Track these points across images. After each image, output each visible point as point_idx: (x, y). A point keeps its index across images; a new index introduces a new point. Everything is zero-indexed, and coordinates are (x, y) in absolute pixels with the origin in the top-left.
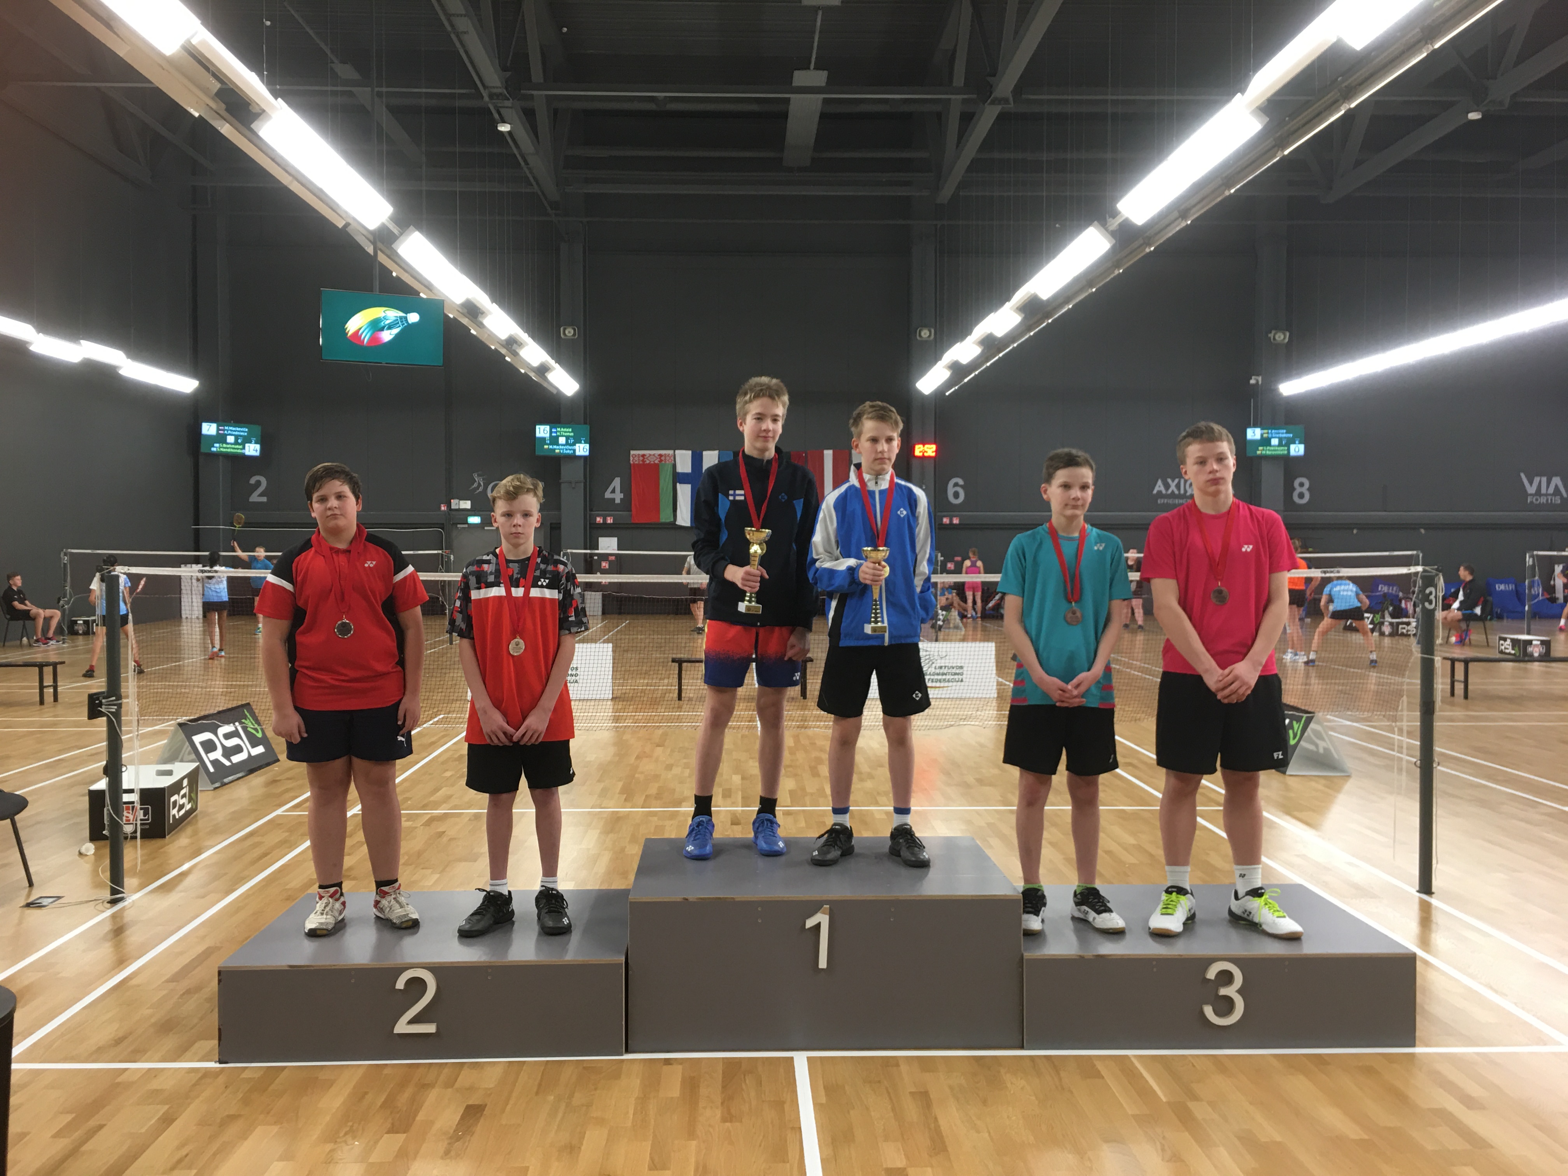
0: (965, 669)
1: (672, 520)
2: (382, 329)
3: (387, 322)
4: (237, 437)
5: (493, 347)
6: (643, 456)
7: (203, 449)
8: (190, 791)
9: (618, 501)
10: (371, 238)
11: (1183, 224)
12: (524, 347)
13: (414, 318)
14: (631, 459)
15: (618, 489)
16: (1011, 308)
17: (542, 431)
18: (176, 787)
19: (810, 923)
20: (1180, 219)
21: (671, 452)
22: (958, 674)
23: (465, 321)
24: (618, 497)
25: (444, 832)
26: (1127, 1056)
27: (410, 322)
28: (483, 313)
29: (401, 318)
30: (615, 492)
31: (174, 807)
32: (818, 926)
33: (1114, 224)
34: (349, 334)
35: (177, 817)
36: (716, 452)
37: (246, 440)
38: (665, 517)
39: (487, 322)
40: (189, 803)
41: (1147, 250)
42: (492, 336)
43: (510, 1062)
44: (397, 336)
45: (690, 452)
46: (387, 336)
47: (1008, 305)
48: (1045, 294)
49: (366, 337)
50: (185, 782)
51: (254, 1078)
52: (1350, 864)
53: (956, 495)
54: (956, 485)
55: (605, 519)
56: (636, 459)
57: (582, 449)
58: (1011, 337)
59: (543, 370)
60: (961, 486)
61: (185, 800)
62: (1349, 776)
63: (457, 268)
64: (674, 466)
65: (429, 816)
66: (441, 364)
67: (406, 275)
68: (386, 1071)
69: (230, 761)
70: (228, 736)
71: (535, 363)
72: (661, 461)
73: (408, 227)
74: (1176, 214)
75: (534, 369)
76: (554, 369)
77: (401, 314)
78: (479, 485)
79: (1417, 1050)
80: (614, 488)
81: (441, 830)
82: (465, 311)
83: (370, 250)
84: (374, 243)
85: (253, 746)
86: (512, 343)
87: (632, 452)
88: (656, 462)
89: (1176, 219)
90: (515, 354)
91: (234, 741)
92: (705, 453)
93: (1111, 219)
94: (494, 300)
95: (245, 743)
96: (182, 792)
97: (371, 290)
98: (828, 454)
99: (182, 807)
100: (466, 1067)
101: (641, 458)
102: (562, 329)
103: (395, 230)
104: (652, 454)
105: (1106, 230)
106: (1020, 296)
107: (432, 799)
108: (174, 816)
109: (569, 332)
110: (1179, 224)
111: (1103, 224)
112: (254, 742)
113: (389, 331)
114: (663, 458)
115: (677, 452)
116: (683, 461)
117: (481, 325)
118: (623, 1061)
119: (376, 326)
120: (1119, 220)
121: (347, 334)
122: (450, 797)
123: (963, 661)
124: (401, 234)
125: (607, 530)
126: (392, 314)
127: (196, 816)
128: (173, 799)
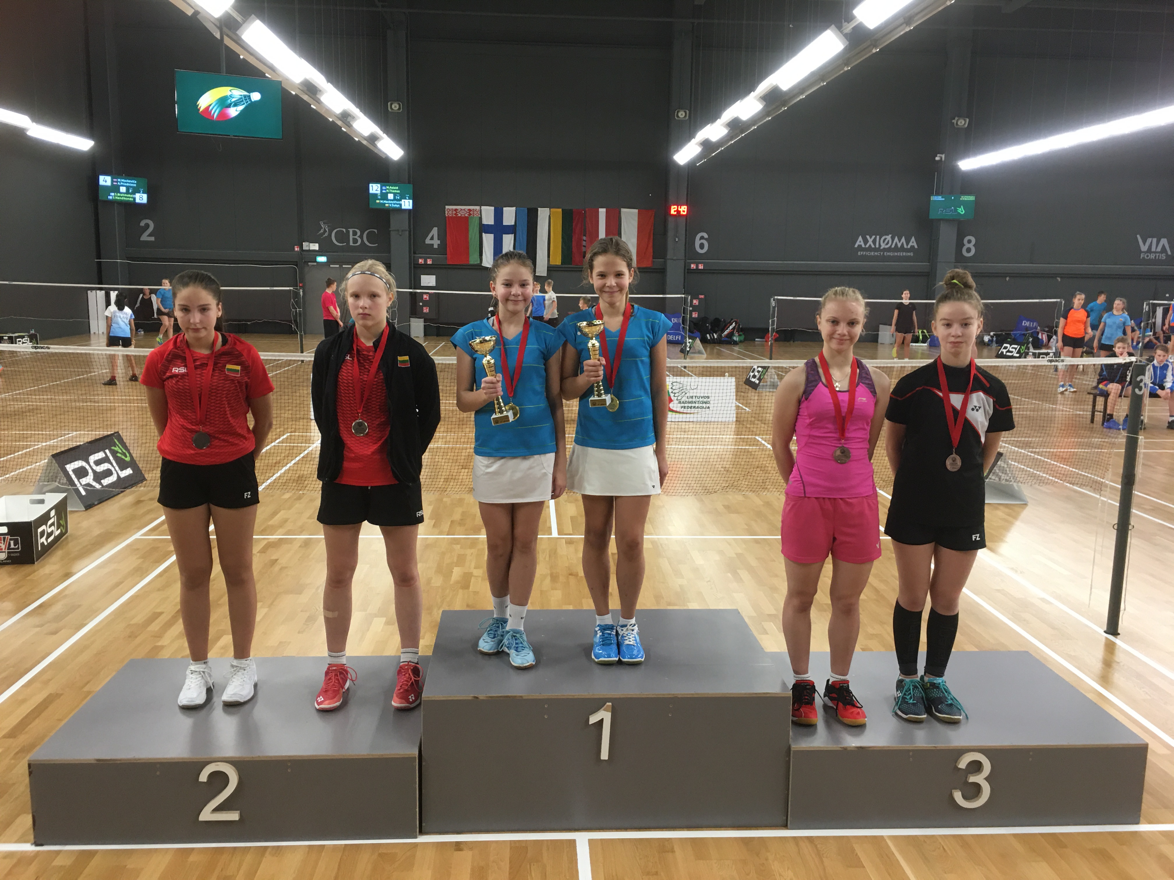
0: (712, 398)
1: (479, 262)
2: (229, 106)
3: (233, 100)
4: (128, 188)
5: (331, 120)
6: (456, 210)
7: (101, 197)
8: (59, 518)
9: (436, 246)
10: (218, 25)
11: (907, 29)
12: (356, 120)
13: (256, 96)
14: (446, 212)
15: (436, 237)
16: (755, 97)
17: (375, 188)
18: (44, 519)
19: (593, 719)
20: (905, 25)
21: (478, 208)
22: (706, 403)
23: (305, 97)
24: (436, 243)
25: (277, 560)
26: (882, 837)
27: (253, 100)
28: (320, 91)
29: (245, 96)
30: (433, 239)
31: (42, 537)
32: (601, 722)
33: (848, 28)
34: (201, 110)
35: (46, 544)
36: (514, 208)
37: (136, 191)
38: (473, 260)
39: (324, 99)
40: (57, 530)
41: (874, 51)
42: (328, 111)
43: (310, 846)
44: (242, 112)
45: (493, 208)
46: (233, 112)
47: (753, 94)
48: (785, 86)
49: (215, 112)
50: (53, 513)
51: (65, 866)
52: (1043, 600)
53: (702, 246)
54: (702, 238)
55: (426, 261)
56: (450, 212)
57: (407, 204)
58: (753, 121)
59: (373, 139)
60: (706, 239)
61: (53, 528)
62: (1026, 504)
63: (295, 52)
64: (481, 219)
65: (265, 542)
66: (280, 137)
67: (252, 57)
68: (192, 858)
69: (100, 483)
70: (98, 463)
71: (366, 134)
72: (470, 215)
73: (250, 15)
74: (901, 20)
75: (365, 139)
76: (383, 138)
77: (246, 93)
78: (325, 231)
79: (1143, 827)
80: (433, 236)
81: (274, 557)
82: (305, 89)
83: (218, 36)
84: (220, 29)
85: (122, 469)
86: (346, 116)
87: (447, 207)
88: (466, 215)
89: (901, 25)
90: (349, 126)
91: (105, 466)
92: (504, 209)
93: (846, 23)
94: (329, 80)
95: (114, 467)
96: (50, 522)
97: (217, 70)
98: (602, 211)
99: (49, 535)
100: (267, 854)
101: (454, 212)
102: (389, 104)
103: (239, 18)
104: (462, 210)
105: (841, 32)
106: (764, 87)
107: (271, 523)
108: (43, 544)
109: (395, 106)
110: (904, 29)
111: (839, 28)
112: (123, 466)
113: (235, 108)
114: (471, 213)
115: (483, 207)
116: (488, 215)
117: (319, 102)
118: (416, 845)
119: (224, 103)
120: (853, 24)
121: (199, 110)
122: (286, 521)
123: (710, 391)
124: (244, 22)
125: (428, 270)
126: (237, 93)
127: (67, 538)
128: (40, 530)
